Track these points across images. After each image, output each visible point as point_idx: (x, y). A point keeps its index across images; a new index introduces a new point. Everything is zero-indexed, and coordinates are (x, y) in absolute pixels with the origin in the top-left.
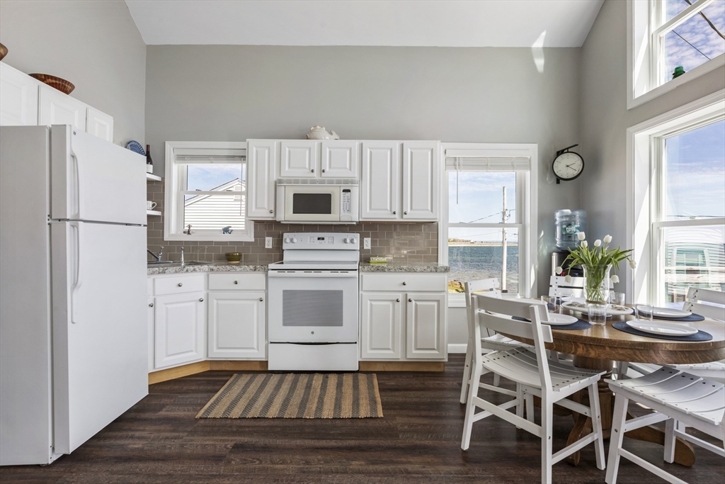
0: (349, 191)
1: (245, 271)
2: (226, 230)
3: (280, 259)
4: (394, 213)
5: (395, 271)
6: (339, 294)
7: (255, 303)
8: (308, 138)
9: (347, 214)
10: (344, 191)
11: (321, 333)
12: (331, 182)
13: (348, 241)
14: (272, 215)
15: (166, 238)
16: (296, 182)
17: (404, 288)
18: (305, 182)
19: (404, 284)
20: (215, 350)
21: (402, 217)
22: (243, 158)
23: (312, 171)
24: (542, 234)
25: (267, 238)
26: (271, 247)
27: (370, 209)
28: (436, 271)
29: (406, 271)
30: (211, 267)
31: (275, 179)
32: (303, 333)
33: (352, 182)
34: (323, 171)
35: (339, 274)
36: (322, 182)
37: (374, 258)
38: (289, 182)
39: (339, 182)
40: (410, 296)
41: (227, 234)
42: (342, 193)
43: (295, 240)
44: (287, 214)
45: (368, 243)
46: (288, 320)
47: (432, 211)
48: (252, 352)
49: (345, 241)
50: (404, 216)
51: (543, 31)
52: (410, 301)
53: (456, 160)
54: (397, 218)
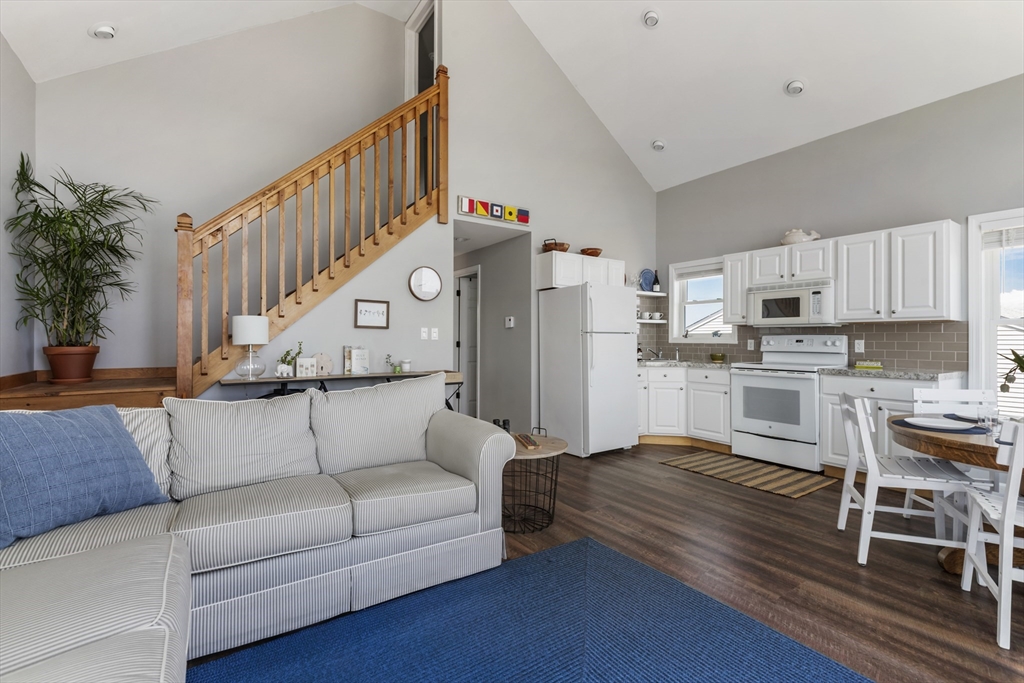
0: (819, 293)
1: (713, 368)
2: (715, 334)
3: (759, 360)
4: (878, 312)
5: (861, 376)
6: (796, 394)
7: (722, 395)
8: (782, 245)
9: (817, 316)
10: (814, 293)
11: (778, 428)
12: (800, 285)
13: (829, 343)
14: (745, 320)
15: (670, 341)
16: (765, 288)
17: (872, 394)
18: (773, 288)
19: (872, 390)
20: (693, 430)
21: (890, 317)
22: (720, 270)
23: (782, 277)
25: (749, 341)
26: (753, 349)
27: (848, 309)
28: (918, 379)
29: (875, 376)
30: (689, 363)
31: (747, 286)
32: (761, 426)
33: (824, 283)
34: (793, 275)
35: (796, 375)
36: (791, 286)
37: (861, 363)
38: (758, 289)
39: (808, 285)
40: (881, 403)
41: (716, 337)
42: (812, 296)
43: (772, 343)
44: (757, 319)
45: (860, 346)
46: (749, 413)
47: (935, 307)
48: (720, 436)
49: (825, 344)
50: (893, 315)
52: (880, 409)
53: (1001, 234)
54: (884, 317)
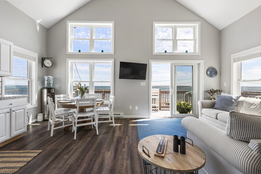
5: (7, 99)
24: (39, 83)
29: (12, 98)
47: (10, 72)
51: (41, 19)
52: (14, 111)
